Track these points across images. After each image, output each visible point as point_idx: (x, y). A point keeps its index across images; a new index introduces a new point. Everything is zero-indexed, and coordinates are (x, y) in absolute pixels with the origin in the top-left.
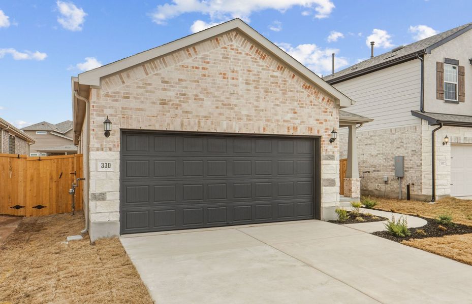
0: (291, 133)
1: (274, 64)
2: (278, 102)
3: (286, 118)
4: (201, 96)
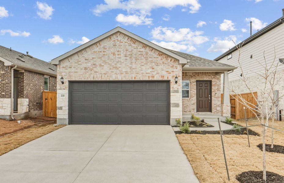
0: (151, 79)
1: (140, 46)
2: (143, 64)
3: (148, 72)
4: (103, 64)
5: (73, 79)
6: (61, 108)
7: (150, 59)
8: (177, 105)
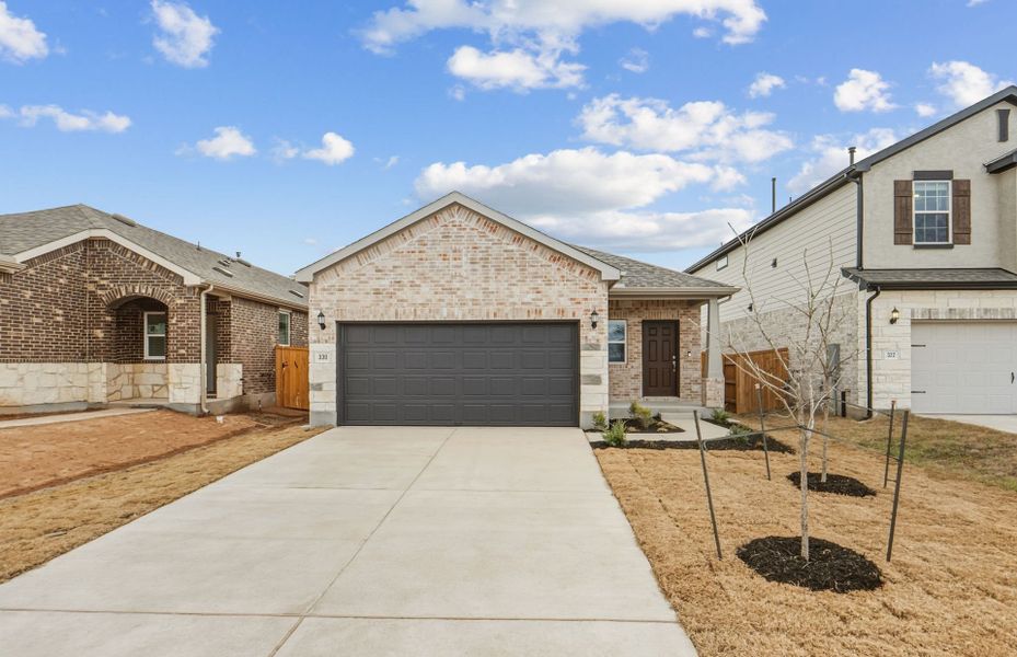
0: (533, 317)
1: (509, 237)
2: (514, 281)
3: (526, 300)
4: (418, 282)
5: (348, 318)
6: (319, 387)
7: (531, 270)
8: (596, 380)
